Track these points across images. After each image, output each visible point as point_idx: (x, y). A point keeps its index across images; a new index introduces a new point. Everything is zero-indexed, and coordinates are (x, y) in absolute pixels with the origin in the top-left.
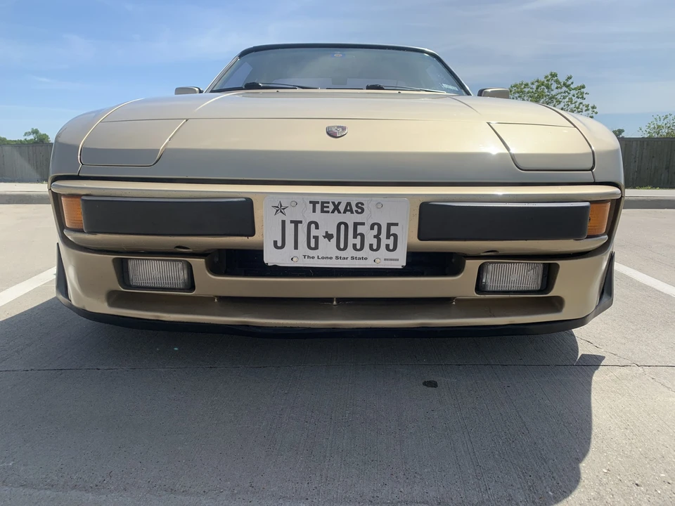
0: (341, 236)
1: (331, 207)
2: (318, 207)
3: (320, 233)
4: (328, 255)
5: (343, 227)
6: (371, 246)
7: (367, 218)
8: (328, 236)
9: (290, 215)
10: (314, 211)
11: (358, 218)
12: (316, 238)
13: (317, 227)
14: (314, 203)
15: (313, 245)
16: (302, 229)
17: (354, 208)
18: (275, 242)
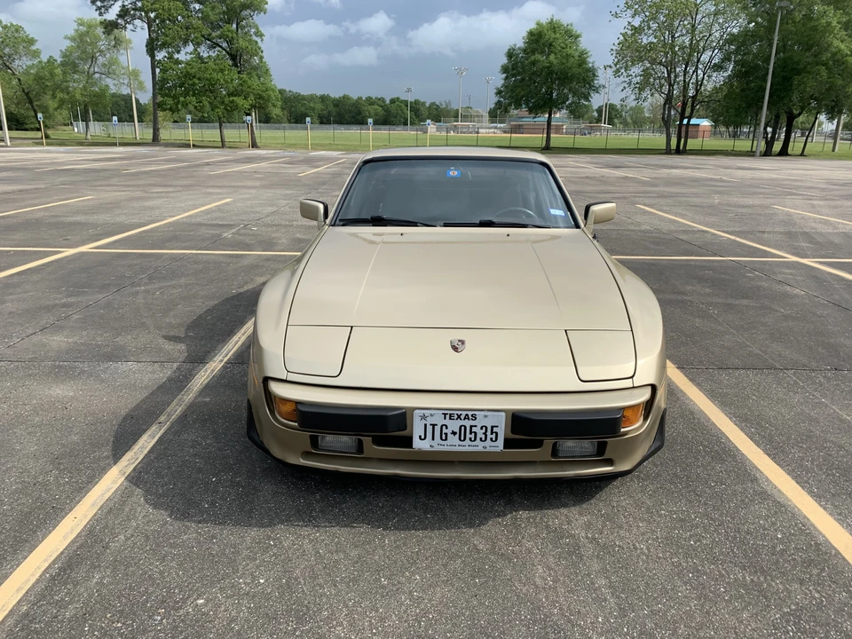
0: (461, 434)
1: (456, 417)
2: (448, 416)
3: (449, 431)
4: (453, 444)
5: (463, 428)
6: (481, 439)
7: (479, 422)
8: (454, 433)
9: (430, 421)
10: (445, 418)
11: (473, 423)
12: (446, 434)
13: (447, 428)
14: (445, 414)
15: (444, 438)
16: (437, 429)
17: (470, 417)
18: (420, 437)
